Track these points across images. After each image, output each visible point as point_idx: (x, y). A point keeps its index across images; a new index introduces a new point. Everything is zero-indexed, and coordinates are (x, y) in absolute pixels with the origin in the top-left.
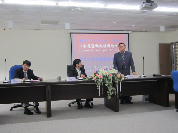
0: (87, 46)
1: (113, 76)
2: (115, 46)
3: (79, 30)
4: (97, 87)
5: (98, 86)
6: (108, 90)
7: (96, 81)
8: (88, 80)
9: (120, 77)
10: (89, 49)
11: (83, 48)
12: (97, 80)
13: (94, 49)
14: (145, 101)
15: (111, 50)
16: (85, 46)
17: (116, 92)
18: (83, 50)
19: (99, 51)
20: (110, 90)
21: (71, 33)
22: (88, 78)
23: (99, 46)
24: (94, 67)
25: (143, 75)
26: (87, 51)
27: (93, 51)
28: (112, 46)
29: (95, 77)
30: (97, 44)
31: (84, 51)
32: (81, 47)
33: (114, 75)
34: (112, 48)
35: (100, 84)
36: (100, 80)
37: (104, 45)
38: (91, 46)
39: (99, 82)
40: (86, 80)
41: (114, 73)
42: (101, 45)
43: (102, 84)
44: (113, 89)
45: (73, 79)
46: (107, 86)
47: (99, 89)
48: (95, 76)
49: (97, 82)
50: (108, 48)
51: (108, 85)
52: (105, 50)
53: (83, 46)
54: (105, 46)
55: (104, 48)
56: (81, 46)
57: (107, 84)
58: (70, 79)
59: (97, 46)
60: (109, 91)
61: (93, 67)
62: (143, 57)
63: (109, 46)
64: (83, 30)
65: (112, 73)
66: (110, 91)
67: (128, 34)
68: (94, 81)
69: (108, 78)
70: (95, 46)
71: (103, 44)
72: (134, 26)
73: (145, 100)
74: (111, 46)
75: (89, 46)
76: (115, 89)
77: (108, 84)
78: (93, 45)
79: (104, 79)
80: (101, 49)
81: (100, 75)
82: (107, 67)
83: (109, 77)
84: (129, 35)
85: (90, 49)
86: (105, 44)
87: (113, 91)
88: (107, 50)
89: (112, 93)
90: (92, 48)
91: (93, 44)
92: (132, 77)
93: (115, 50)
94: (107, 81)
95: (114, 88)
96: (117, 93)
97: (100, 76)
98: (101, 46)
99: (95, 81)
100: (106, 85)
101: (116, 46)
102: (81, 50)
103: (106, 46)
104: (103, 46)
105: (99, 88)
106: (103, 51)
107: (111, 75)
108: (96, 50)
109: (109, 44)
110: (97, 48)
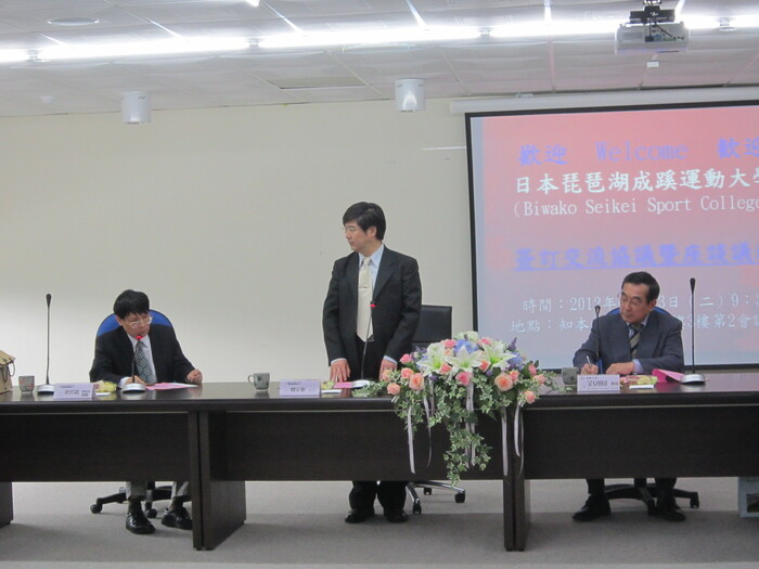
0: (558, 181)
1: (476, 381)
2: (728, 180)
3: (512, 95)
9: (510, 386)
10: (570, 198)
11: (536, 196)
13: (598, 198)
14: (745, 513)
15: (706, 203)
16: (547, 185)
18: (540, 211)
19: (631, 208)
21: (468, 116)
23: (632, 183)
26: (561, 209)
27: (594, 209)
28: (713, 178)
30: (622, 172)
31: (545, 211)
32: (527, 190)
33: (484, 374)
34: (713, 192)
37: (661, 175)
38: (582, 183)
41: (485, 366)
42: (643, 177)
50: (683, 192)
52: (665, 206)
53: (535, 183)
54: (666, 180)
55: (662, 195)
56: (524, 185)
57: (439, 420)
59: (620, 181)
63: (692, 177)
64: (536, 93)
69: (449, 388)
70: (605, 183)
71: (654, 170)
73: (745, 506)
74: (702, 180)
75: (570, 181)
78: (594, 180)
80: (642, 196)
82: (466, 337)
85: (579, 200)
86: (664, 171)
88: (682, 206)
90: (586, 195)
91: (598, 174)
92: (601, 383)
93: (728, 204)
98: (642, 182)
101: (738, 176)
102: (528, 205)
103: (677, 178)
104: (653, 181)
106: (658, 207)
107: (463, 378)
108: (615, 208)
109: (692, 171)
110: (620, 196)
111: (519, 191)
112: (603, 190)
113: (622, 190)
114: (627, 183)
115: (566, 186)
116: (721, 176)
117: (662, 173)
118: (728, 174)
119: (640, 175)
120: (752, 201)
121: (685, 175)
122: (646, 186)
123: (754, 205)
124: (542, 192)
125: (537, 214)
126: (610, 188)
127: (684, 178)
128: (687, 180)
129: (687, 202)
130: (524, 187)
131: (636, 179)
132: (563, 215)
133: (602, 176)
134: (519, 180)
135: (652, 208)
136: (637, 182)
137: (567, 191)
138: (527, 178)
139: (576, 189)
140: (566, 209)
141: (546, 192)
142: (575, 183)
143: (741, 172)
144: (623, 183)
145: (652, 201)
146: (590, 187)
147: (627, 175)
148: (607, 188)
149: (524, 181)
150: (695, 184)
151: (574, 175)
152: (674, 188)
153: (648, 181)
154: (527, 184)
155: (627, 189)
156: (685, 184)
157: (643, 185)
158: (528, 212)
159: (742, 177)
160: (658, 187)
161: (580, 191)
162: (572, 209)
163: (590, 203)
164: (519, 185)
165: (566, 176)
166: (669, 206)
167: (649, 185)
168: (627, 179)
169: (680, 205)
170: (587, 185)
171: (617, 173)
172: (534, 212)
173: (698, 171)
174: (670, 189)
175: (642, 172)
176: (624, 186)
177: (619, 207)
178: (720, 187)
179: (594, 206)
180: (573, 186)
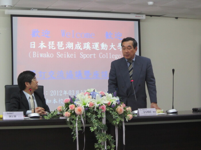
0: (47, 44)
1: (108, 109)
2: (109, 47)
4: (73, 133)
5: (75, 132)
6: (97, 141)
7: (70, 120)
8: (53, 117)
9: (123, 112)
10: (51, 51)
11: (38, 50)
12: (73, 119)
13: (62, 52)
15: (101, 56)
16: (42, 45)
17: (113, 146)
18: (39, 56)
19: (74, 56)
20: (100, 141)
21: (12, 16)
22: (52, 114)
23: (74, 46)
24: (63, 93)
25: (173, 108)
26: (47, 55)
27: (60, 56)
28: (104, 46)
29: (67, 111)
30: (71, 42)
31: (41, 55)
32: (34, 47)
33: (110, 107)
34: (104, 52)
35: (78, 128)
36: (79, 118)
37: (85, 44)
38: (56, 45)
39: (77, 124)
40: (46, 118)
41: (109, 103)
42: (78, 44)
43: (82, 128)
44: (107, 140)
45: (19, 116)
46: (94, 132)
47: (76, 140)
48: (68, 108)
49: (71, 124)
50: (93, 51)
51: (97, 130)
52: (86, 56)
53: (38, 45)
54: (87, 46)
55: (85, 51)
56: (33, 45)
57: (95, 128)
58: (10, 116)
59: (70, 45)
60: (99, 143)
61: (59, 93)
62: (173, 70)
63: (96, 45)
65: (107, 102)
66: (101, 143)
67: (139, 20)
68: (64, 122)
69: (96, 113)
70: (64, 46)
71: (83, 42)
72: (151, 3)
74: (100, 47)
75: (51, 45)
76: (112, 138)
77: (98, 127)
78: (60, 44)
79: (87, 117)
80: (78, 51)
81: (80, 108)
82: (94, 91)
83: (100, 112)
84: (141, 23)
85: (54, 52)
86: (87, 42)
87: (108, 144)
88: (93, 56)
89: (104, 148)
90: (57, 50)
91: (62, 42)
92: (148, 112)
93: (109, 56)
94: (94, 120)
95: (110, 137)
96: (115, 147)
97: (80, 110)
98: (78, 46)
99: (68, 120)
100: (92, 130)
101: (112, 46)
102: (34, 53)
103: (91, 45)
104: (82, 46)
105: (77, 136)
106: (84, 56)
107: (103, 108)
108: (68, 56)
109: (96, 43)
110: (70, 51)
111: (31, 47)
112: (63, 48)
113: (71, 49)
114: (73, 46)
115: (50, 46)
116: (106, 46)
117: (86, 43)
118: (109, 45)
119: (77, 44)
120: (117, 55)
121: (94, 45)
122: (80, 48)
123: (118, 57)
124: (40, 48)
125: (38, 57)
126: (66, 48)
127: (93, 46)
128: (94, 46)
129: (94, 55)
130: (33, 46)
131: (76, 45)
132: (48, 58)
133: (63, 43)
134: (31, 43)
135: (82, 56)
136: (76, 46)
137: (50, 48)
138: (34, 42)
139: (53, 48)
140: (49, 55)
141: (42, 49)
142: (53, 45)
143: (113, 45)
144: (71, 46)
145: (82, 54)
146: (58, 47)
147: (73, 43)
148: (65, 48)
149: (33, 44)
150: (97, 48)
151: (53, 42)
152: (90, 49)
153: (80, 46)
154: (34, 45)
155: (72, 49)
156: (94, 48)
157: (78, 48)
158: (35, 56)
159: (114, 47)
160: (84, 48)
161: (55, 48)
162: (52, 55)
163: (58, 53)
164: (31, 45)
165: (50, 42)
166: (88, 56)
167: (81, 48)
168: (72, 45)
169: (92, 56)
170: (57, 46)
171: (69, 42)
172: (37, 56)
173: (98, 43)
174: (88, 49)
175: (78, 42)
176: (72, 47)
177: (70, 55)
178: (106, 49)
179: (60, 54)
180: (52, 46)
